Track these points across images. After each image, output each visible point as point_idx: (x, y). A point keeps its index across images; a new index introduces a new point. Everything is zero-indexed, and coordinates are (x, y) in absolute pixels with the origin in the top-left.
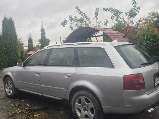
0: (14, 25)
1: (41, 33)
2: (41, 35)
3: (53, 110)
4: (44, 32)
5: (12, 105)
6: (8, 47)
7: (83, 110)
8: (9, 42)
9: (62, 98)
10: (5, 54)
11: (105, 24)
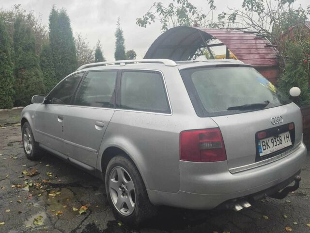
0: (69, 24)
1: (117, 40)
2: (117, 43)
3: (86, 188)
4: (122, 37)
5: (24, 172)
6: (59, 66)
7: (121, 193)
8: (61, 56)
9: (94, 168)
10: (54, 79)
11: (230, 19)
